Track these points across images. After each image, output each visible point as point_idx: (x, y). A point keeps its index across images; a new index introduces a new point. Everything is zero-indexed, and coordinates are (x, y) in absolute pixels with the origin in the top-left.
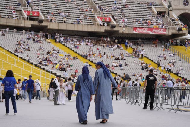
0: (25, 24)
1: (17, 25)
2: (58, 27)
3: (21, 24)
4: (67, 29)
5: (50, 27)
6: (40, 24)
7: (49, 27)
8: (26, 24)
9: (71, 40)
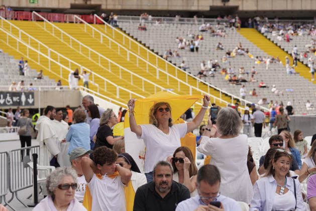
0: (198, 6)
1: (185, 8)
2: (257, 6)
3: (191, 6)
4: (274, 9)
5: (243, 7)
6: (224, 4)
7: (240, 9)
8: (202, 6)
9: (282, 26)
